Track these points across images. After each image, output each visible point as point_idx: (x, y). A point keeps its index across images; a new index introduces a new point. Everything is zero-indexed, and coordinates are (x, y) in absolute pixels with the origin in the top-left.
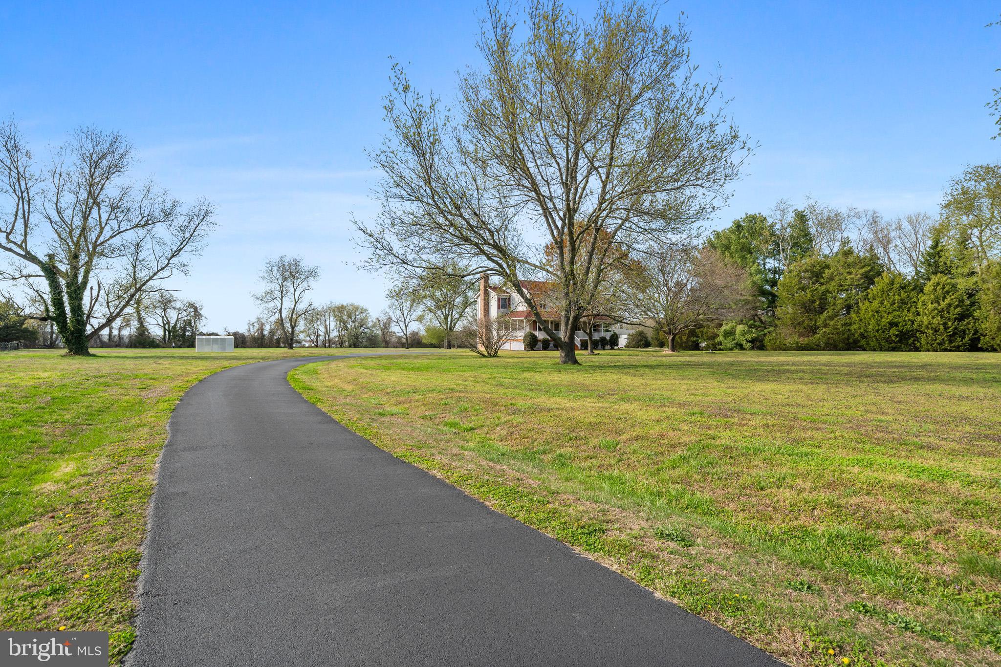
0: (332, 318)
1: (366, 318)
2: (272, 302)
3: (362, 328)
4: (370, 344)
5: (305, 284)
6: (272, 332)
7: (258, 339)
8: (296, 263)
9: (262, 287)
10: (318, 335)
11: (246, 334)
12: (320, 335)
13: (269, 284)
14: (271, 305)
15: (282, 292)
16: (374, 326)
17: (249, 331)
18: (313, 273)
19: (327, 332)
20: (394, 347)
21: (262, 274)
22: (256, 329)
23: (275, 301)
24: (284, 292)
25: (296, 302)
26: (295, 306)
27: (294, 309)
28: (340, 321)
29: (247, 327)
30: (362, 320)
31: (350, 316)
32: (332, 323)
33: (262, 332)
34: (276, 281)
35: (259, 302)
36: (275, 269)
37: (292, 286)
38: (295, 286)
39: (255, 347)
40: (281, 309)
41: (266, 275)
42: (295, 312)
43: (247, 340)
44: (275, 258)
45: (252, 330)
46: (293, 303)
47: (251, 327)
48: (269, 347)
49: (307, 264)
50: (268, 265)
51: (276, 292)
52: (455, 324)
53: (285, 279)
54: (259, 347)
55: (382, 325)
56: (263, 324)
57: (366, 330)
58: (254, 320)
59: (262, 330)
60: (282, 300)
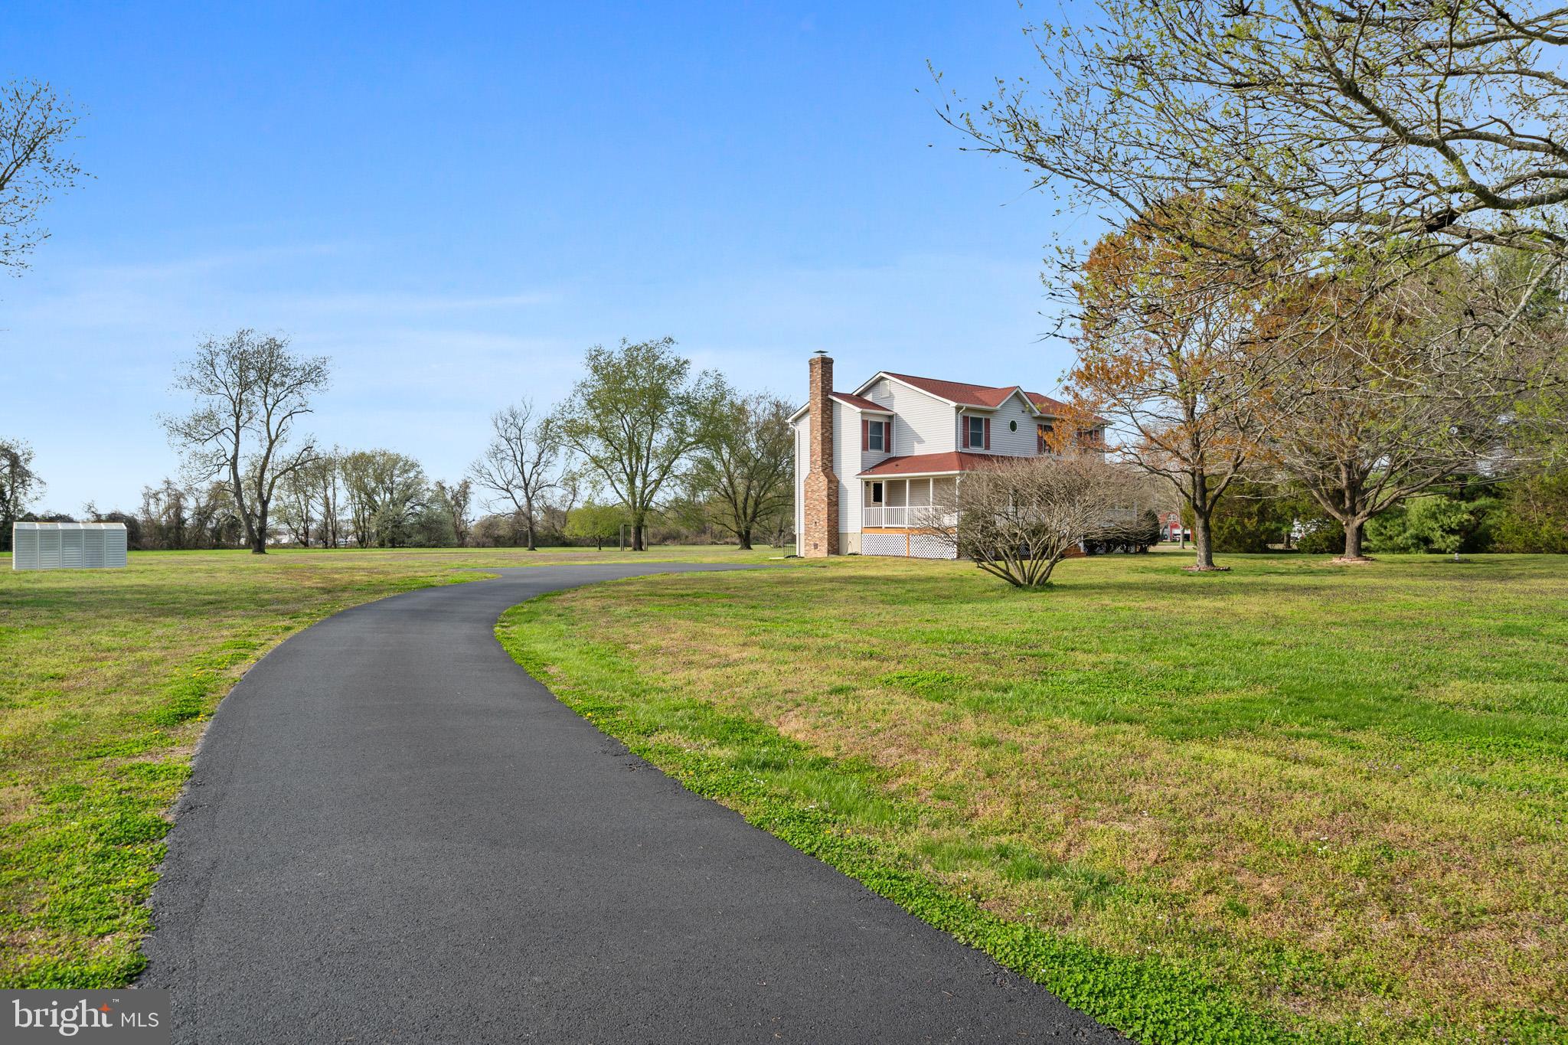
0: (339, 482)
1: (418, 481)
2: (213, 442)
3: (408, 504)
4: (429, 540)
5: (293, 400)
6: (203, 515)
7: (169, 529)
8: (273, 348)
9: (190, 404)
10: (309, 520)
11: (140, 518)
12: (312, 520)
13: (205, 397)
14: (211, 447)
15: (238, 418)
16: (432, 500)
17: (147, 511)
18: (313, 374)
19: (329, 513)
20: (478, 545)
21: (185, 372)
22: (162, 506)
23: (221, 437)
24: (245, 416)
25: (272, 443)
26: (269, 450)
27: (267, 457)
28: (359, 489)
29: (142, 503)
30: (409, 487)
31: (380, 480)
32: (342, 495)
33: (178, 514)
34: (223, 390)
35: (180, 439)
36: (221, 361)
37: (260, 403)
38: (270, 401)
39: (161, 548)
40: (235, 457)
41: (196, 375)
42: (269, 466)
43: (144, 531)
44: (224, 337)
45: (152, 508)
46: (267, 444)
47: (152, 501)
48: (197, 547)
49: (298, 353)
50: (205, 352)
51: (223, 416)
52: (652, 492)
53: (245, 386)
54: (170, 548)
55: (449, 497)
56: (179, 496)
57: (418, 508)
58: (157, 486)
59: (179, 509)
60: (237, 435)
